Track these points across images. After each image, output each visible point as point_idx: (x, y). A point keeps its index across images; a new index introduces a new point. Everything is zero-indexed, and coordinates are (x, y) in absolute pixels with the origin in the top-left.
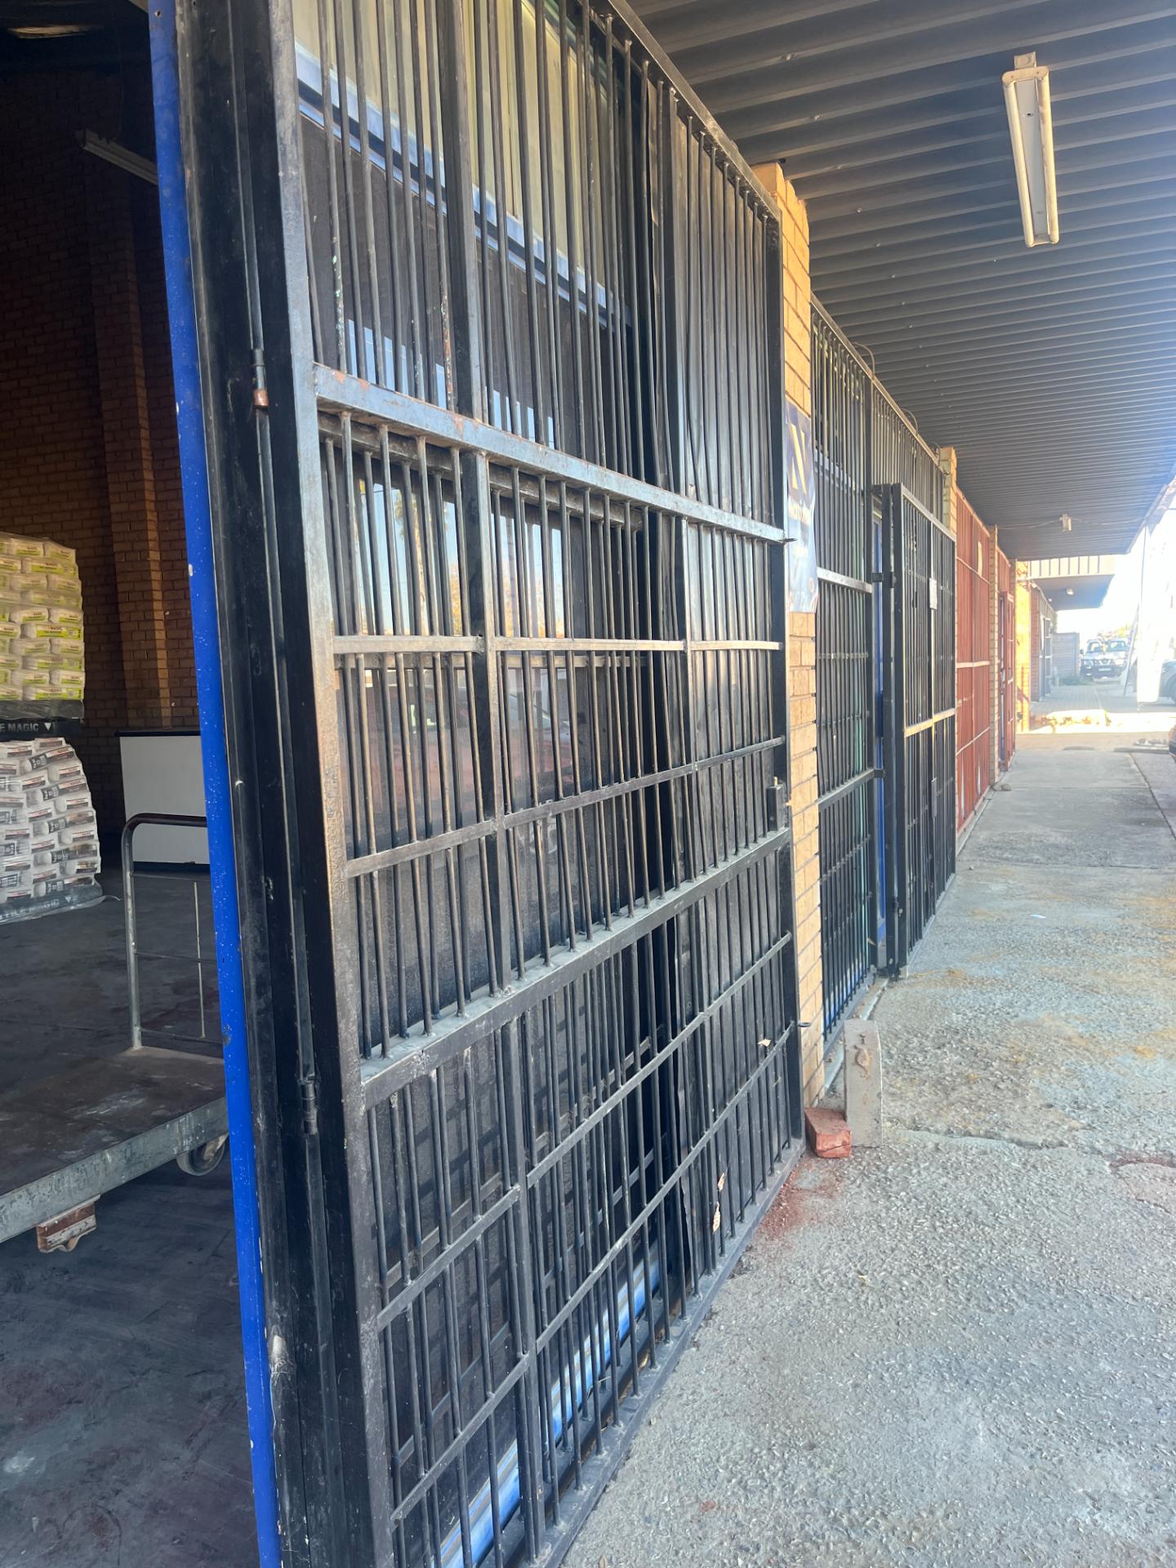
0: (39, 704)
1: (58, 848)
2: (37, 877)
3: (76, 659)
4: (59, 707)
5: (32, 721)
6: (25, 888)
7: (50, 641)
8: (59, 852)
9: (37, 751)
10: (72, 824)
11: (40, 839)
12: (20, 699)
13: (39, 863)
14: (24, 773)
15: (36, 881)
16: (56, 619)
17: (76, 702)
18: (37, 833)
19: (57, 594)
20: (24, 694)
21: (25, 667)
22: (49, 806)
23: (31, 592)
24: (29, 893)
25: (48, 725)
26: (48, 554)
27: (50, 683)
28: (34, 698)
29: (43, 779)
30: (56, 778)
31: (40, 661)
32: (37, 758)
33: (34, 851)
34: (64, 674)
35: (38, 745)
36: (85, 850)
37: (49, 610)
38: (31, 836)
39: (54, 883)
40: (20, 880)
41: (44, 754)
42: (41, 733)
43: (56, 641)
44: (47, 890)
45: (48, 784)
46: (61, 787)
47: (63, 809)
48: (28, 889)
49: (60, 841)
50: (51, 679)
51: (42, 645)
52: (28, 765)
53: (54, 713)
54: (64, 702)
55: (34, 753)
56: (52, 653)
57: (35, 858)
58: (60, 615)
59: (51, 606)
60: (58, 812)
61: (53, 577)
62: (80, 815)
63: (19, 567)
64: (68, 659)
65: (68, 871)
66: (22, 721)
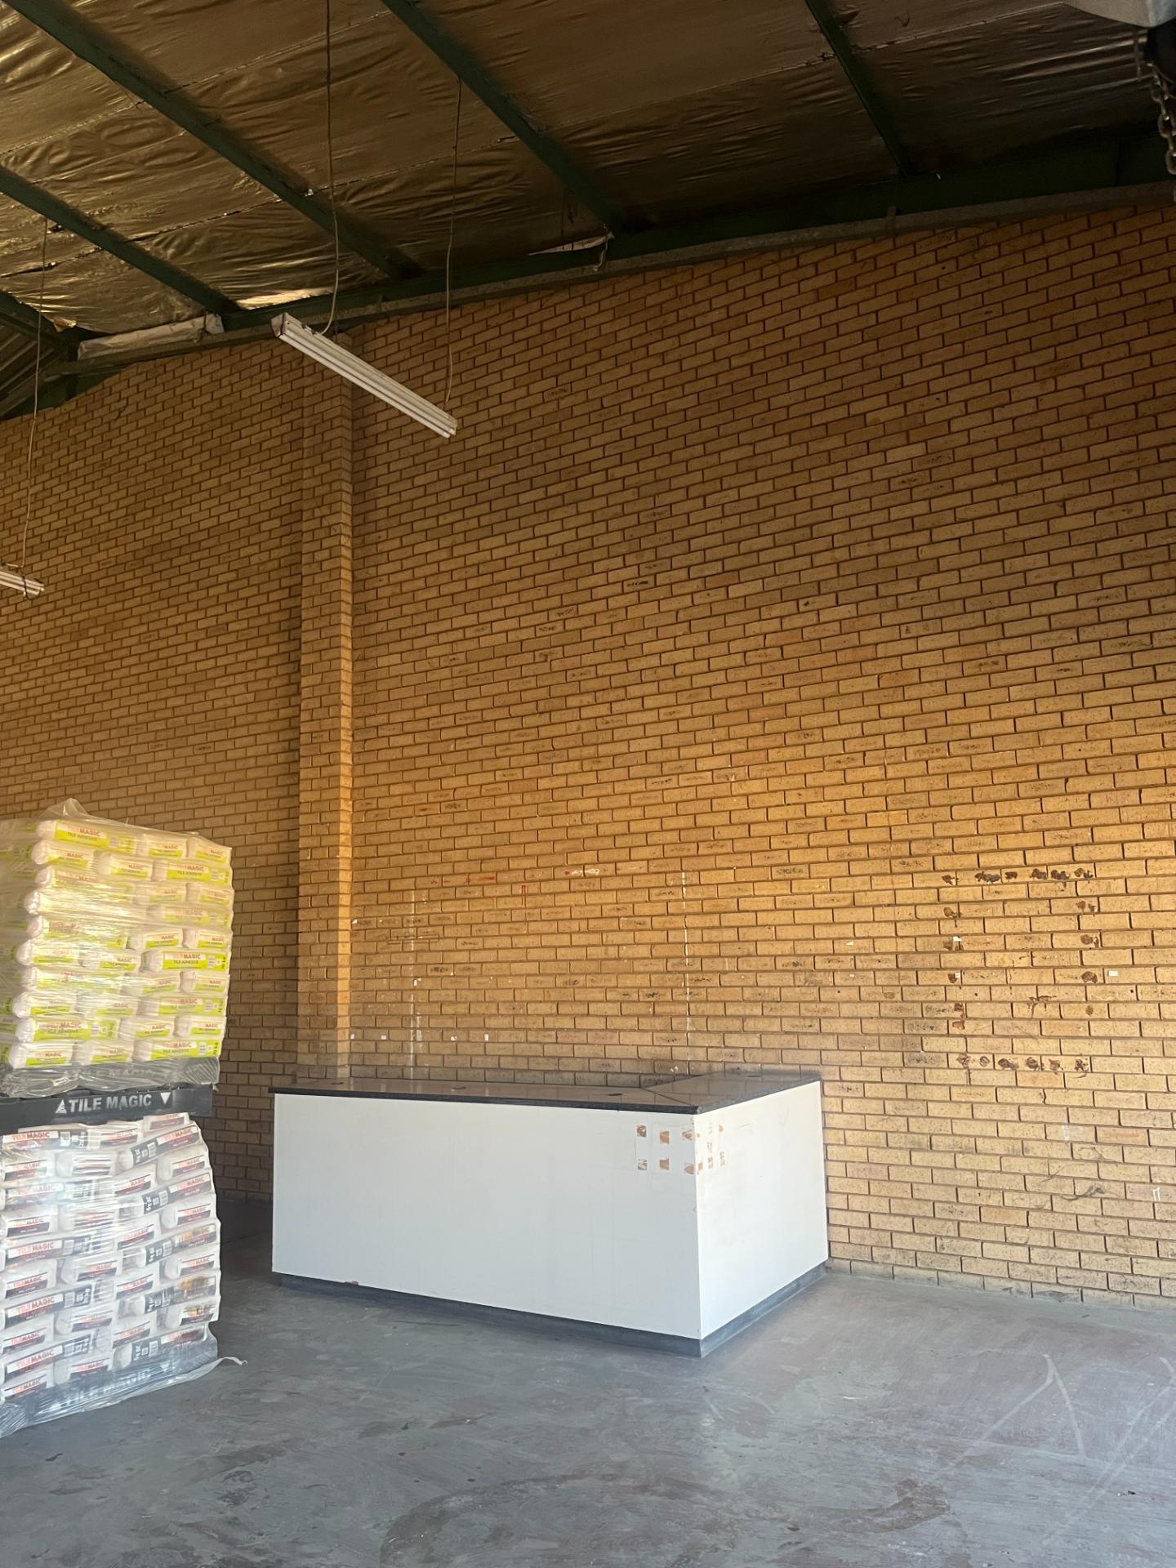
0: (157, 1065)
1: (157, 1286)
2: (119, 1337)
3: (214, 999)
4: (185, 1069)
5: (143, 1091)
6: (99, 1356)
7: (182, 974)
8: (158, 1295)
9: (145, 1135)
10: (183, 1247)
11: (133, 1275)
12: (129, 1060)
13: (125, 1313)
14: (121, 1170)
15: (118, 1344)
16: (192, 944)
17: (211, 1060)
18: (128, 1265)
19: (198, 910)
20: (135, 1053)
21: (142, 1012)
22: (150, 1222)
23: (163, 906)
24: (105, 1363)
25: (165, 1096)
26: (193, 853)
27: (175, 1034)
28: (148, 1059)
29: (147, 1180)
30: (167, 1176)
31: (163, 1004)
32: (143, 1146)
33: (120, 1295)
34: (196, 1021)
35: (147, 1127)
36: (198, 1286)
37: (184, 931)
38: (119, 1271)
39: (146, 1344)
40: (94, 1344)
41: (154, 1140)
42: (156, 1107)
43: (189, 975)
44: (133, 1356)
45: (154, 1186)
46: (173, 1190)
47: (173, 1224)
48: (104, 1357)
49: (162, 1275)
50: (176, 1028)
51: (168, 981)
52: (128, 1158)
53: (176, 1077)
54: (193, 1061)
55: (140, 1140)
56: (182, 991)
57: (122, 1305)
58: (199, 936)
59: (186, 927)
60: (164, 1229)
61: (196, 885)
62: (195, 1233)
63: (150, 871)
64: (204, 999)
65: (168, 1322)
66: (128, 1092)
